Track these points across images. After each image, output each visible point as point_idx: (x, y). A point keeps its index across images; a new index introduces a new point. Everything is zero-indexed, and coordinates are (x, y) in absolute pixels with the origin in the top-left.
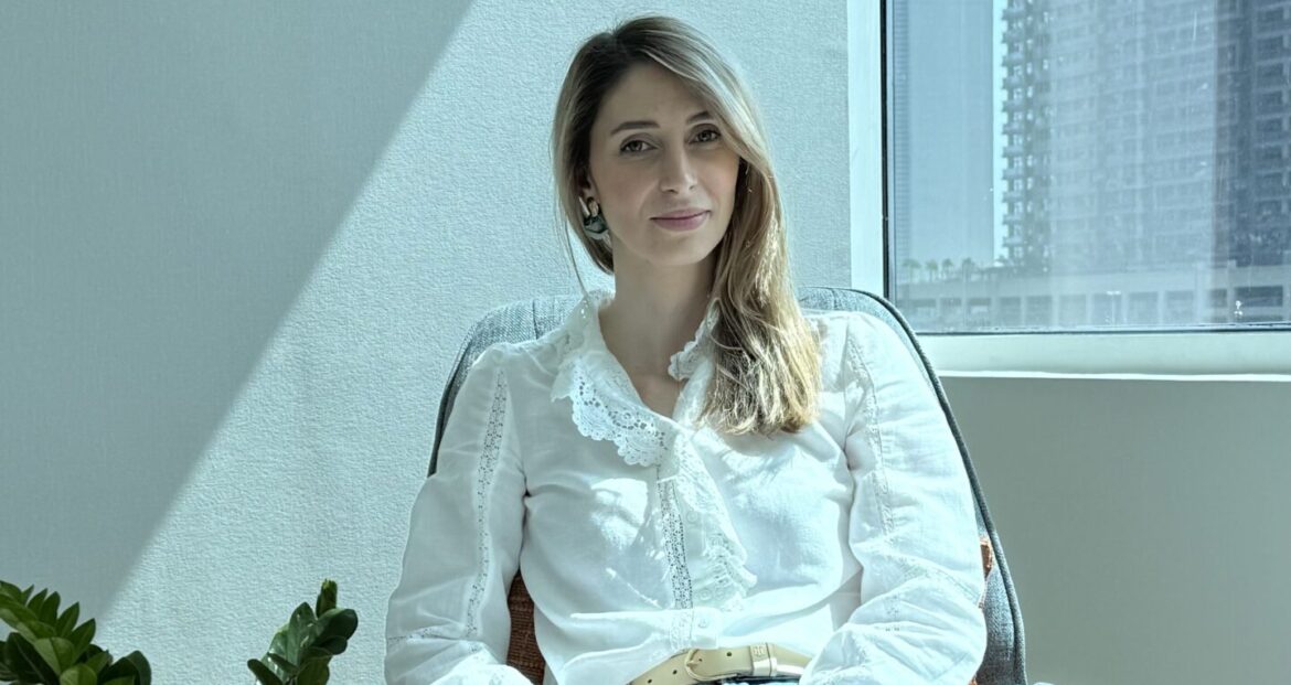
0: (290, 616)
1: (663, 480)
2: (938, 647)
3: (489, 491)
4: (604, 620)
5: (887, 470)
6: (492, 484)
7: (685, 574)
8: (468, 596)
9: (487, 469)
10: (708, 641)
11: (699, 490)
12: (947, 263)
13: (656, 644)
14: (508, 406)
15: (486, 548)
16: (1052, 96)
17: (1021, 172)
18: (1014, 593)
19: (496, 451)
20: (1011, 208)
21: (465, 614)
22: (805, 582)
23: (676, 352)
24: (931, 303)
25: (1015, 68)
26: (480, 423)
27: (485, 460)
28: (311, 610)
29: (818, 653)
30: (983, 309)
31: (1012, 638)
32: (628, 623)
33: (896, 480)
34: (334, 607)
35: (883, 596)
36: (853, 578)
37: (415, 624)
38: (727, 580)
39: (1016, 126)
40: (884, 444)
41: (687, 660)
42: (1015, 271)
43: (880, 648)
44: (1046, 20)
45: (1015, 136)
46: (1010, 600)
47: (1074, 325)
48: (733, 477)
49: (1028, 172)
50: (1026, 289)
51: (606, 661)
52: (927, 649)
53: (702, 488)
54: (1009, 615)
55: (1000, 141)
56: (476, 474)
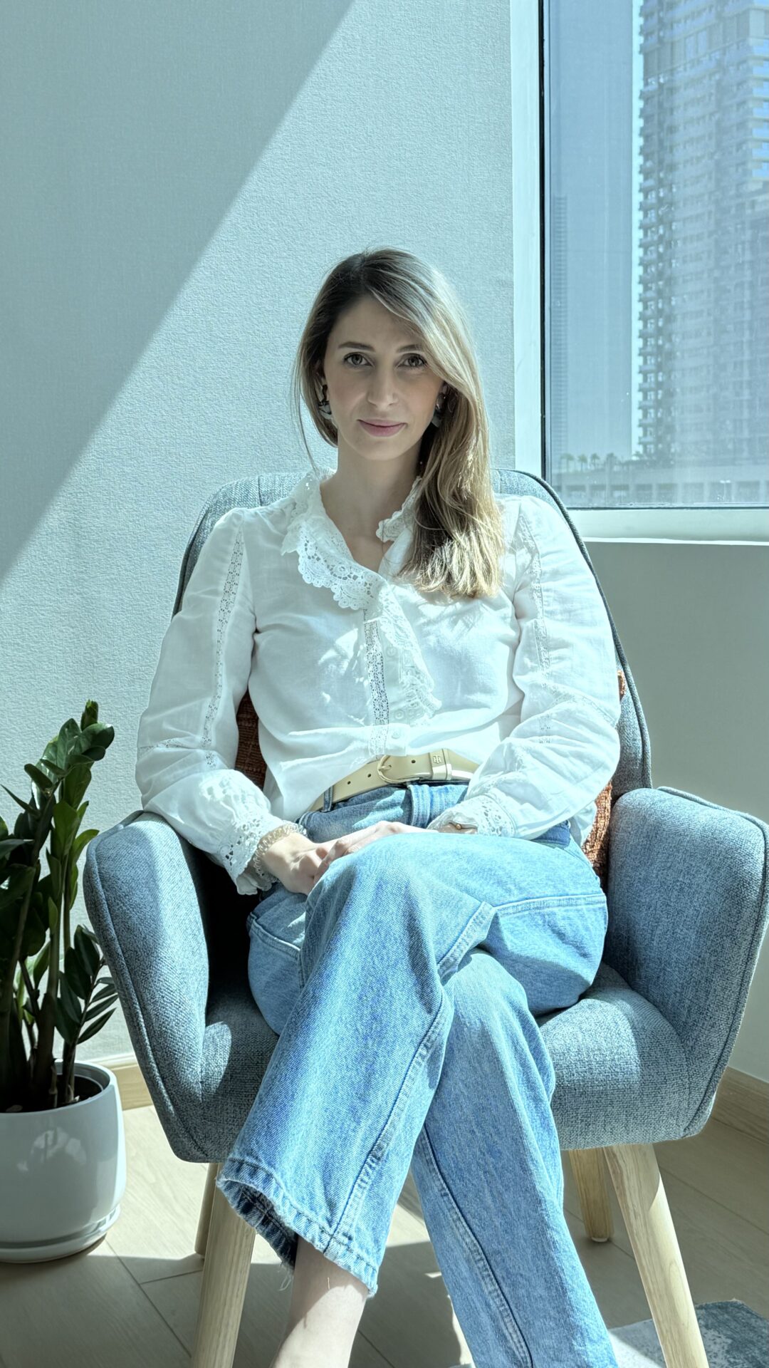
0: (58, 732)
1: (369, 621)
2: (580, 756)
3: (227, 629)
4: (316, 734)
5: (545, 619)
6: (230, 622)
7: (384, 698)
8: (205, 712)
9: (226, 611)
10: (399, 749)
11: (398, 630)
12: (594, 457)
13: (357, 751)
14: (245, 558)
15: (221, 675)
16: (677, 326)
17: (653, 386)
18: (642, 715)
19: (232, 596)
20: (645, 415)
21: (202, 728)
22: (479, 706)
23: (383, 519)
24: (582, 488)
25: (649, 303)
26: (220, 572)
27: (225, 602)
28: (76, 724)
29: (484, 760)
30: (623, 493)
31: (641, 751)
32: (334, 736)
33: (554, 628)
34: (96, 722)
35: (539, 716)
36: (515, 704)
37: (161, 736)
38: (418, 704)
39: (649, 349)
40: (544, 599)
41: (379, 766)
42: (648, 464)
43: (534, 757)
44: (674, 265)
45: (649, 358)
46: (639, 720)
47: (692, 502)
48: (425, 620)
49: (659, 385)
50: (656, 477)
51: (315, 766)
52: (572, 759)
53: (400, 628)
54: (638, 732)
55: (637, 361)
56: (217, 614)
